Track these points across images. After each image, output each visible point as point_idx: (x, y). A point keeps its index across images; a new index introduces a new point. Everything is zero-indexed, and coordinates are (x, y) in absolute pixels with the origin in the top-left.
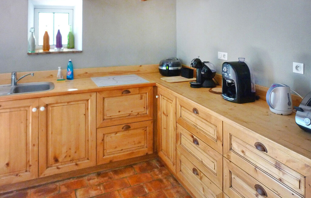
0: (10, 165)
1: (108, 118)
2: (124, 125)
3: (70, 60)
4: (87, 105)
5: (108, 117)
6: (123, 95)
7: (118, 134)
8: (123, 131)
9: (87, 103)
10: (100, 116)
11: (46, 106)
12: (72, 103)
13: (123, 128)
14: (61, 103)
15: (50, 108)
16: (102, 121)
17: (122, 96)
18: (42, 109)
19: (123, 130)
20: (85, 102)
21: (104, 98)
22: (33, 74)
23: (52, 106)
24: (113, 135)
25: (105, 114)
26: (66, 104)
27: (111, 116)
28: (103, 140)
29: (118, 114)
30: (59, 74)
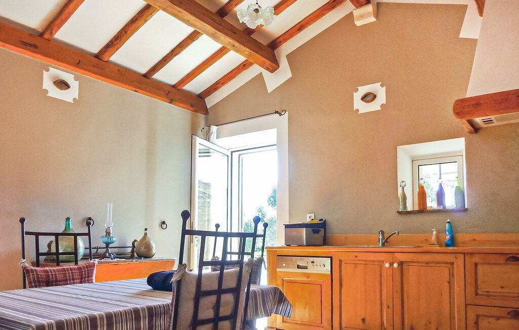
0: (366, 321)
1: (483, 293)
2: (511, 310)
3: (448, 221)
4: (451, 270)
5: (483, 291)
6: (507, 262)
7: (501, 321)
8: (510, 318)
9: (451, 268)
10: (471, 289)
11: (401, 264)
12: (431, 265)
13: (508, 314)
14: (418, 262)
15: (405, 266)
16: (474, 295)
17: (505, 264)
18: (395, 265)
19: (509, 316)
20: (448, 265)
21: (476, 265)
22: (398, 233)
23: (407, 264)
24: (492, 320)
25: (479, 287)
26: (424, 265)
27: (488, 292)
28: (476, 323)
29: (500, 290)
30: (434, 238)
